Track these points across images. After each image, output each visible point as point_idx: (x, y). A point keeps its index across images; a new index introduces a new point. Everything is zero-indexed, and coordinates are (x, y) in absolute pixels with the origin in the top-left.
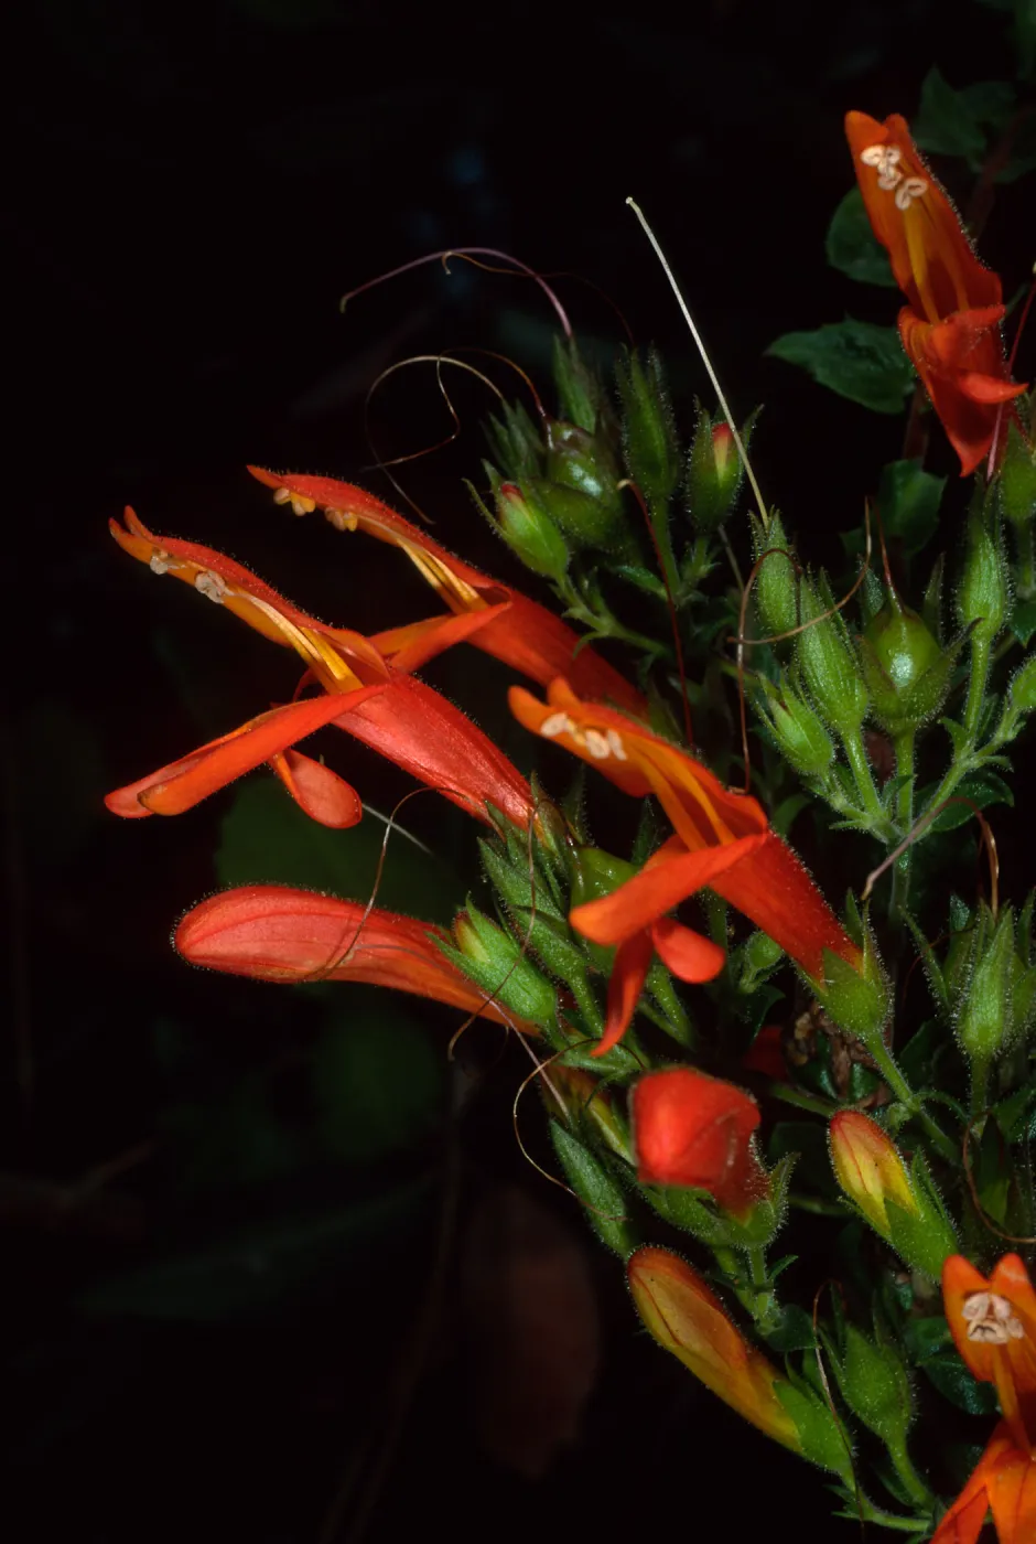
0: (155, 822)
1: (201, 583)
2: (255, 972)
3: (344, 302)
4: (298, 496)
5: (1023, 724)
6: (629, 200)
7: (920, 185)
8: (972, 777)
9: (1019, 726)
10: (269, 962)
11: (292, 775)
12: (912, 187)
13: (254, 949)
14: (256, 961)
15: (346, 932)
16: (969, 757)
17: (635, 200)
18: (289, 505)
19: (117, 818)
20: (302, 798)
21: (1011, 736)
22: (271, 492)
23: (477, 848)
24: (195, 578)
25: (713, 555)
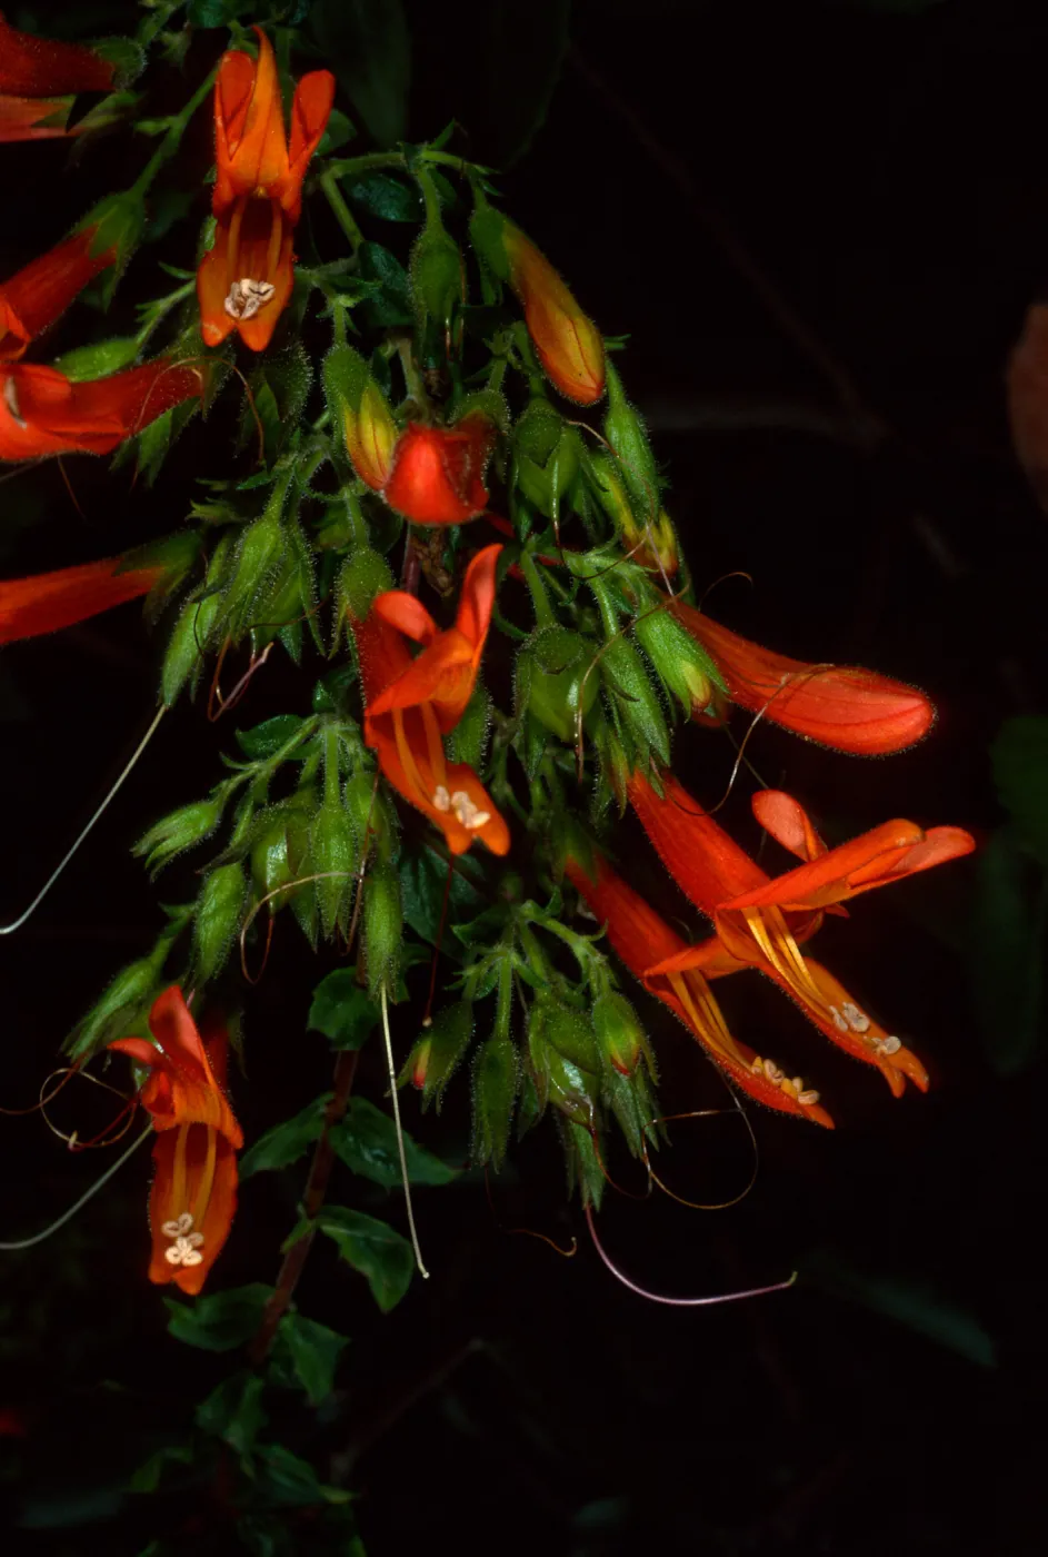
0: (928, 820)
1: (863, 1024)
2: (872, 678)
3: (793, 1279)
4: (798, 1095)
5: (211, 792)
6: (426, 1275)
7: (168, 1228)
8: (264, 756)
9: (214, 790)
10: (858, 686)
11: (805, 841)
12: (176, 1229)
13: (865, 698)
14: (867, 687)
15: (787, 700)
16: (260, 771)
17: (421, 1274)
18: (805, 1088)
19: (965, 828)
20: (802, 820)
21: (224, 783)
22: (821, 1103)
23: (672, 757)
24: (868, 1029)
25: (460, 983)
